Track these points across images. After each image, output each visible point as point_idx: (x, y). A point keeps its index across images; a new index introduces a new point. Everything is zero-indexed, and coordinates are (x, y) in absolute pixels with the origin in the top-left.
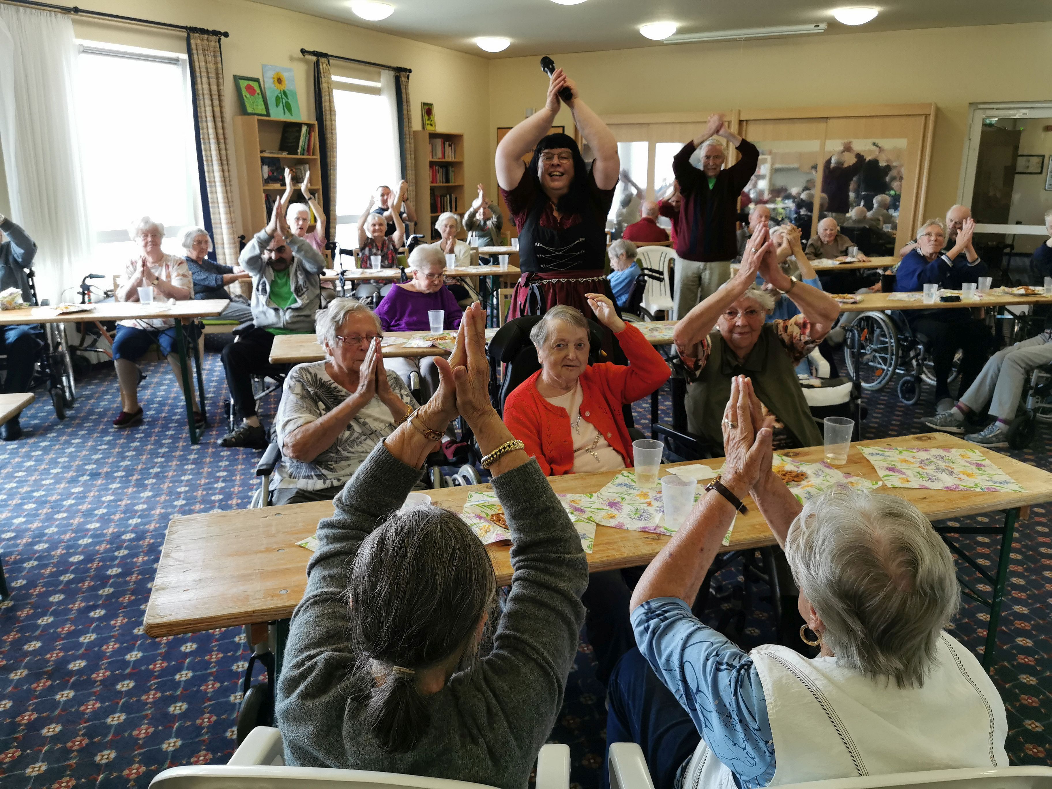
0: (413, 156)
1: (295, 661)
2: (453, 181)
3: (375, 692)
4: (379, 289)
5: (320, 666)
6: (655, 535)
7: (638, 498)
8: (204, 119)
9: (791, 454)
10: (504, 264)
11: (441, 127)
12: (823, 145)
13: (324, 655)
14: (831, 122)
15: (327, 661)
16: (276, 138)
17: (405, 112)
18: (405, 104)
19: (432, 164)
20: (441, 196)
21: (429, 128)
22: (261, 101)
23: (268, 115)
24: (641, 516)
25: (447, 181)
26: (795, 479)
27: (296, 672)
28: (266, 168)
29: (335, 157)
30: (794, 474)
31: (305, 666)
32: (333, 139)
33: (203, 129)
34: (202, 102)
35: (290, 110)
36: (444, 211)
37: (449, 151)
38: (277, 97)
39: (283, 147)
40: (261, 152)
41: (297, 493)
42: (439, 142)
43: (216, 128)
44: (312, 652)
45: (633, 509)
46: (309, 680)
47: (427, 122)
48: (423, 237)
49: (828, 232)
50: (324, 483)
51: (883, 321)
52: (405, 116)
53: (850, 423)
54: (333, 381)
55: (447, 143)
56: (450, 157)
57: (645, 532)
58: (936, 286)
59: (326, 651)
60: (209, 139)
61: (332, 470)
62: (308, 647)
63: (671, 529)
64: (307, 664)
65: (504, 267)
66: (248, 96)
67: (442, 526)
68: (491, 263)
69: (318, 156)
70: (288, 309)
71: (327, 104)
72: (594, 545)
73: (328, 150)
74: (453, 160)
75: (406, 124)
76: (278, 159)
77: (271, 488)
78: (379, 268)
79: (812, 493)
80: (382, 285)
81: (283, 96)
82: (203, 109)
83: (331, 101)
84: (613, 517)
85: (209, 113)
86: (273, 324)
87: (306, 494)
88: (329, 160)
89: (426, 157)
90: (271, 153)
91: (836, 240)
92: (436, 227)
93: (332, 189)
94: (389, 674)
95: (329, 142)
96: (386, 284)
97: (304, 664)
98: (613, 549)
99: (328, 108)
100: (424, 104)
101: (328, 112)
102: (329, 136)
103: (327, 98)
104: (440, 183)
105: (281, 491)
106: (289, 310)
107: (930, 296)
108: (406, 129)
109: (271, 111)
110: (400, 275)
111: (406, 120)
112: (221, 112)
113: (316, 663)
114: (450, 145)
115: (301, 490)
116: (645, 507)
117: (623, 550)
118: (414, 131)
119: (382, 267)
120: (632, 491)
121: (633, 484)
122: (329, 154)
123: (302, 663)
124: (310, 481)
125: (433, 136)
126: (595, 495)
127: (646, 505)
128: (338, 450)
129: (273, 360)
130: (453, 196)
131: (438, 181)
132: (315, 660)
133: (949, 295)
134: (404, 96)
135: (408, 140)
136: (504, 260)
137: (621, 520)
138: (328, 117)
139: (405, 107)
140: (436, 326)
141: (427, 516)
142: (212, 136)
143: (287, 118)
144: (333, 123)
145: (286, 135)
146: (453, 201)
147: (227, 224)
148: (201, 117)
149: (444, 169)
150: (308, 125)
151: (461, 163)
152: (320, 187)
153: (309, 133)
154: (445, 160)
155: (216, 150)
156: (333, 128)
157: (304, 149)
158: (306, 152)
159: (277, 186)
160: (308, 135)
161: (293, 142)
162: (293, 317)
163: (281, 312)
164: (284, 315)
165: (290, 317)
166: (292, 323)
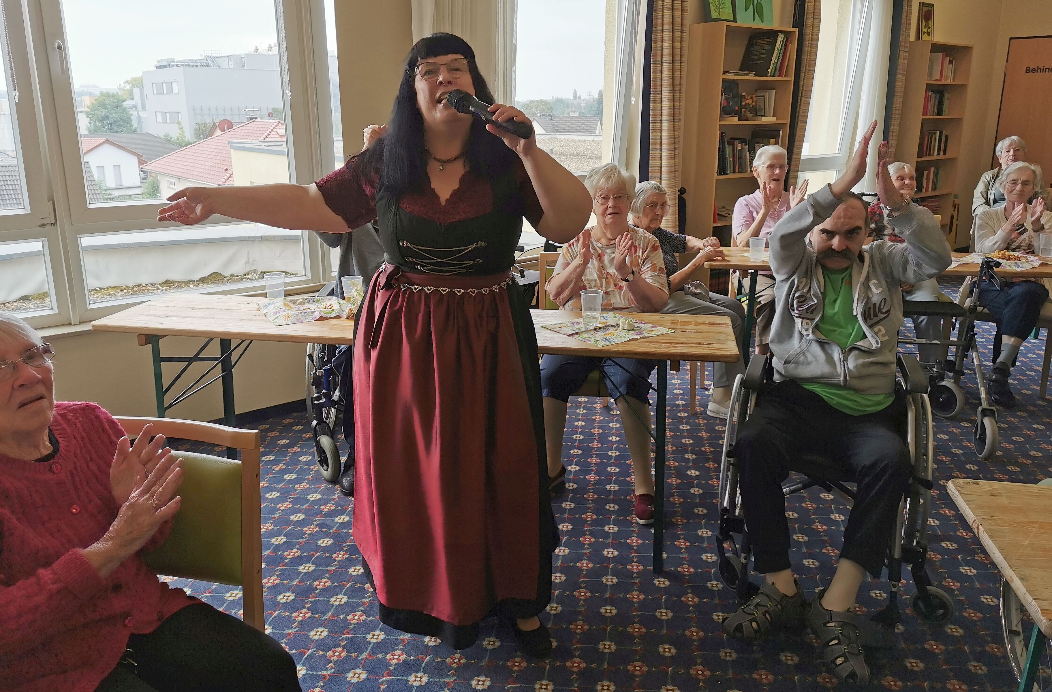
2: (947, 112)
16: (739, 53)
17: (904, 15)
18: (905, 3)
19: (929, 87)
20: (929, 134)
21: (925, 37)
22: (728, 2)
23: (735, 20)
25: (940, 112)
34: (660, 4)
35: (761, 13)
42: (937, 56)
43: (673, 40)
52: (903, 21)
55: (947, 58)
56: (948, 79)
60: (662, 56)
69: (791, 78)
70: (853, 349)
71: (812, 4)
73: (803, 69)
74: (954, 82)
75: (902, 32)
76: (736, 83)
83: (816, 0)
86: (822, 377)
89: (922, 79)
90: (732, 74)
95: (805, 57)
100: (924, 4)
101: (810, 16)
102: (807, 48)
104: (932, 115)
106: (855, 353)
108: (902, 39)
109: (738, 17)
111: (903, 26)
112: (682, 19)
118: (907, 43)
122: (802, 74)
125: (936, 48)
130: (944, 134)
135: (902, 54)
138: (810, 22)
139: (905, 8)
142: (666, 52)
143: (758, 25)
144: (815, 30)
145: (752, 49)
146: (943, 140)
147: (669, 172)
148: (656, 24)
149: (938, 95)
150: (786, 33)
151: (963, 87)
152: (788, 121)
153: (786, 46)
154: (943, 82)
155: (669, 71)
156: (814, 37)
157: (776, 68)
158: (777, 74)
159: (735, 120)
160: (783, 48)
161: (762, 59)
162: (864, 365)
163: (836, 354)
164: (845, 360)
165: (856, 367)
166: (860, 377)
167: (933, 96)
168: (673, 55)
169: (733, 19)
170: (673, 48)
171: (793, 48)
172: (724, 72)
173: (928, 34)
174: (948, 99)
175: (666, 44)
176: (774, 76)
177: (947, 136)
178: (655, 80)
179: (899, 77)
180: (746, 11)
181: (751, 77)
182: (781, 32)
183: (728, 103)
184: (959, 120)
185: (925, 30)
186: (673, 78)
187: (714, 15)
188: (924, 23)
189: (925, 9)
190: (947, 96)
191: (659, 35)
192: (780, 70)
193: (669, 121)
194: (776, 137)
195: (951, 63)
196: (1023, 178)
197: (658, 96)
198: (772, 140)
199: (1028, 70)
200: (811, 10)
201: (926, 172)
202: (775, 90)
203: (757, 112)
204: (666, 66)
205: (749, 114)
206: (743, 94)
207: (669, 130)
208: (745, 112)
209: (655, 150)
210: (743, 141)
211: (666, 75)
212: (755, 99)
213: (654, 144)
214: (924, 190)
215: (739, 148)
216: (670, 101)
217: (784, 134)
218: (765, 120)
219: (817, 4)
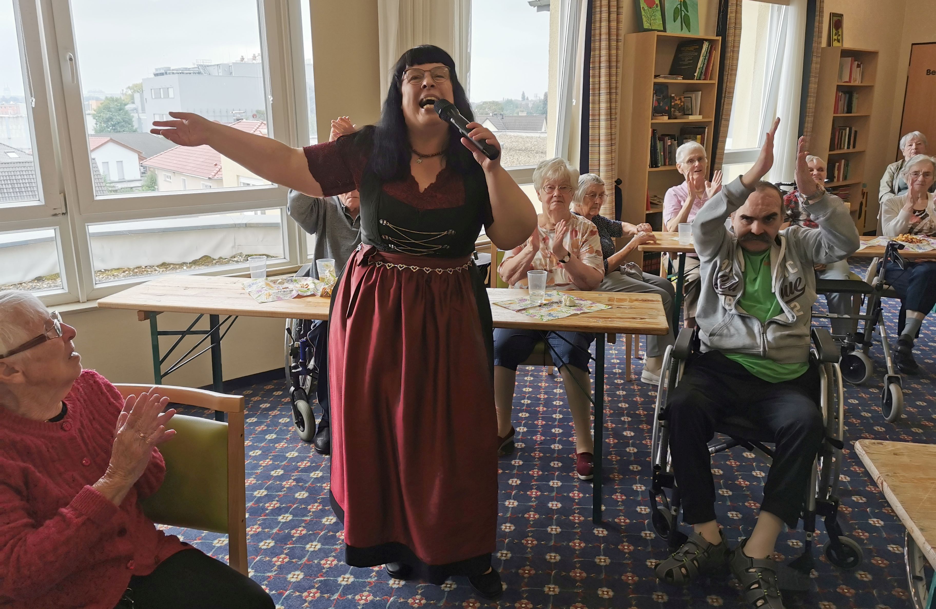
2: (855, 110)
8: (597, 38)
11: (848, 44)
17: (816, 24)
18: (817, 13)
19: (839, 88)
20: (839, 130)
21: (835, 44)
22: (659, 14)
23: (665, 30)
25: (849, 111)
29: (733, 82)
32: (735, 59)
33: (595, 50)
34: (598, 16)
35: (688, 26)
38: (677, 8)
42: (847, 60)
43: (609, 48)
52: (816, 29)
55: (855, 62)
56: (856, 80)
60: (600, 62)
66: (646, 8)
69: (715, 81)
70: (771, 322)
71: (734, 15)
73: (726, 73)
74: (860, 84)
75: (815, 39)
76: (667, 86)
81: (683, 9)
82: (598, 25)
83: (737, 11)
85: (604, 30)
86: (744, 348)
88: (727, 86)
89: (833, 81)
90: (663, 78)
93: (725, 122)
95: (728, 62)
100: (834, 15)
101: (732, 25)
102: (728, 55)
104: (842, 113)
106: (773, 326)
108: (815, 45)
109: (668, 27)
111: (815, 34)
112: (617, 29)
118: (820, 48)
122: (726, 78)
125: (845, 53)
131: (841, 111)
134: (818, 4)
135: (813, 59)
138: (732, 31)
139: (816, 18)
142: (603, 59)
143: (685, 34)
144: (737, 38)
145: (680, 55)
146: (853, 135)
147: (607, 165)
148: (595, 35)
149: (848, 95)
150: (710, 41)
151: (870, 88)
152: (713, 119)
153: (710, 53)
154: (852, 84)
155: (606, 75)
156: (736, 44)
157: (701, 72)
158: (703, 77)
159: (665, 119)
160: (708, 55)
161: (689, 64)
162: (782, 337)
163: (756, 327)
164: (764, 333)
165: (774, 339)
166: (779, 348)
167: (843, 96)
168: (609, 61)
169: (662, 29)
170: (610, 55)
171: (717, 55)
172: (656, 76)
173: (839, 41)
174: (857, 98)
175: (604, 52)
176: (700, 79)
177: (856, 132)
178: (594, 84)
179: (812, 79)
180: (675, 21)
181: (680, 80)
182: (706, 40)
183: (659, 103)
184: (866, 118)
185: (835, 37)
186: (610, 81)
187: (646, 25)
188: (834, 31)
189: (835, 18)
190: (855, 96)
191: (597, 44)
192: (705, 74)
193: (607, 120)
194: (702, 133)
195: (859, 66)
196: (924, 170)
197: (597, 98)
198: (699, 137)
199: (929, 72)
200: (733, 21)
201: (837, 164)
202: (700, 92)
203: (686, 111)
204: (603, 71)
205: (677, 113)
206: (673, 95)
207: (607, 128)
208: (674, 111)
209: (593, 146)
210: (672, 137)
211: (603, 79)
212: (683, 99)
213: (593, 140)
214: (836, 180)
215: (669, 144)
216: (607, 102)
217: (709, 132)
218: (692, 118)
219: (738, 15)
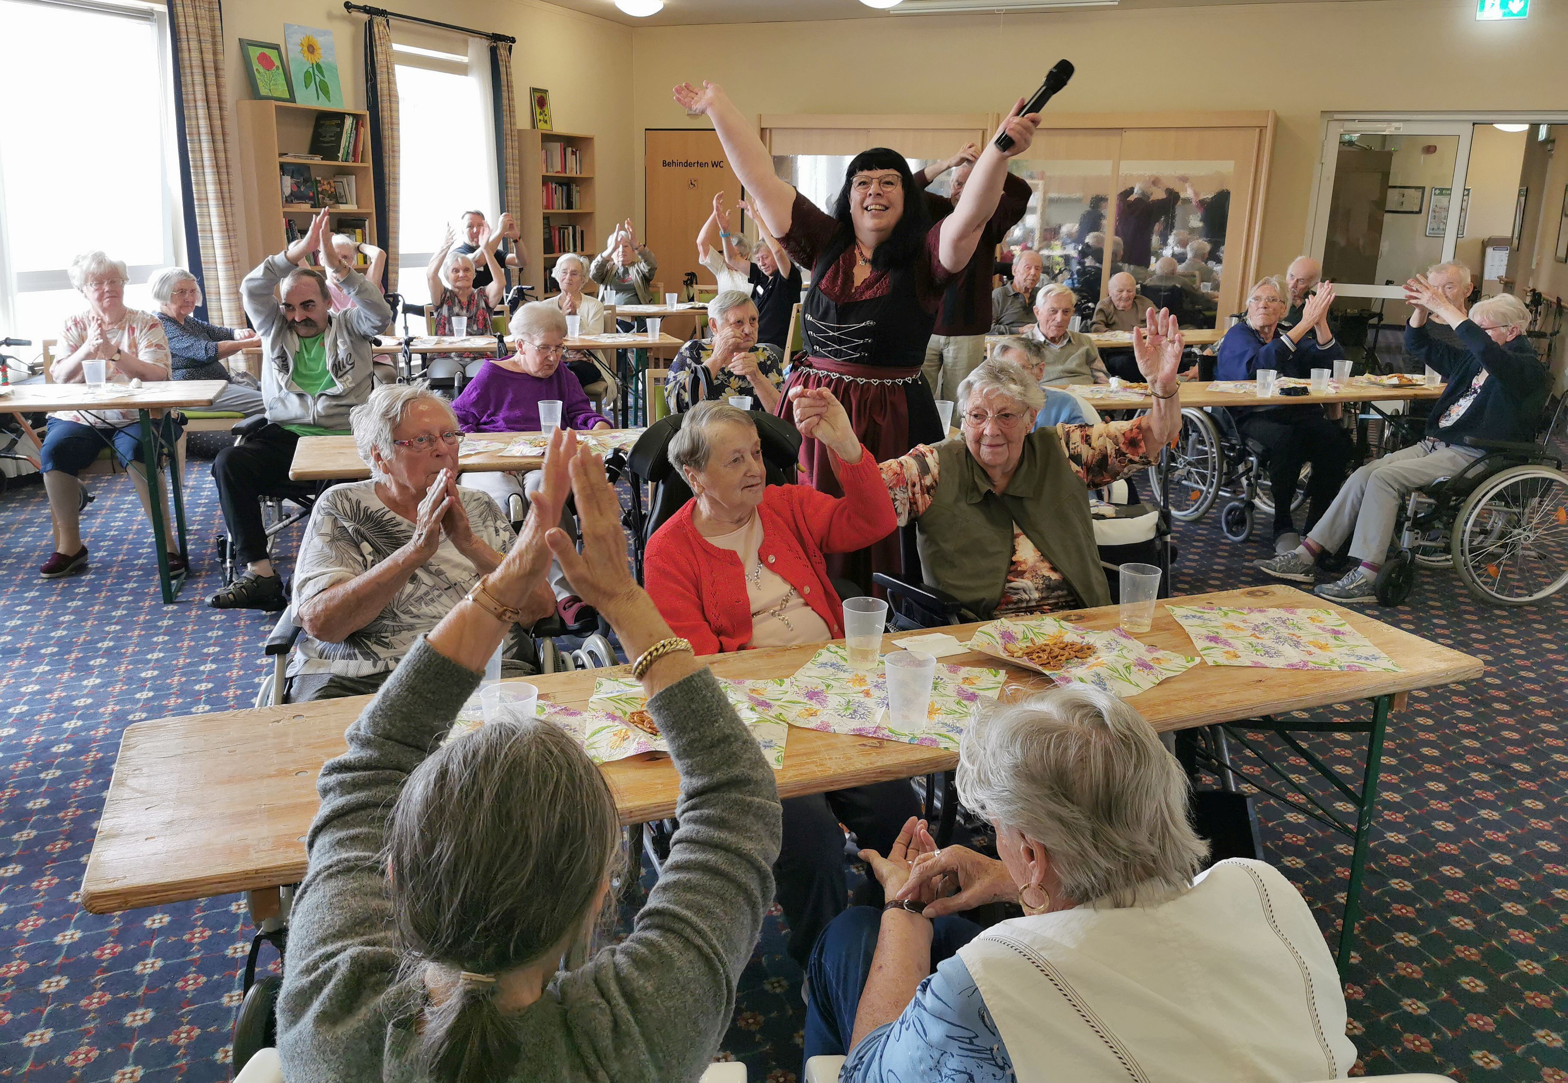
0: (517, 168)
1: (303, 964)
2: (578, 206)
3: (432, 1013)
4: (464, 367)
5: (343, 969)
6: (875, 741)
7: (850, 684)
8: (192, 104)
9: (1073, 618)
10: (654, 331)
11: (560, 127)
12: (1116, 168)
13: (350, 952)
14: (1126, 135)
15: (355, 960)
16: (306, 134)
17: (505, 102)
18: (504, 88)
19: (546, 180)
20: (560, 229)
21: (541, 126)
22: (281, 79)
23: (292, 99)
24: (855, 711)
25: (570, 205)
26: (1078, 654)
27: (305, 981)
28: (288, 180)
29: (396, 166)
30: (1077, 647)
31: (319, 971)
32: (395, 138)
33: (190, 119)
34: (189, 79)
35: (326, 93)
36: (565, 252)
37: (571, 160)
38: (307, 73)
39: (315, 149)
40: (281, 155)
41: (331, 680)
42: (557, 147)
43: (210, 117)
44: (330, 948)
45: (843, 701)
46: (327, 991)
47: (539, 117)
48: (532, 289)
49: (1124, 294)
50: (375, 666)
51: (1202, 421)
52: (505, 108)
53: (1156, 572)
54: (387, 509)
55: (569, 150)
56: (573, 171)
57: (860, 735)
58: (1273, 372)
59: (353, 945)
60: (199, 134)
61: (387, 645)
62: (323, 941)
63: (898, 731)
64: (323, 968)
65: (654, 336)
66: (261, 69)
67: (537, 748)
68: (635, 330)
69: (369, 164)
70: (321, 395)
71: (385, 85)
72: (786, 757)
73: (386, 155)
74: (579, 175)
75: (506, 119)
76: (307, 167)
77: (289, 674)
78: (464, 337)
79: (1103, 675)
80: (468, 360)
81: (316, 72)
82: (190, 89)
83: (391, 81)
84: (814, 714)
85: (200, 95)
86: (296, 418)
87: (345, 682)
88: (386, 170)
89: (537, 170)
90: (295, 157)
91: (1134, 304)
92: (553, 275)
93: (391, 214)
94: (454, 984)
95: (387, 142)
96: (475, 359)
97: (318, 968)
98: (813, 762)
99: (386, 92)
100: (535, 90)
101: (386, 98)
102: (387, 133)
103: (385, 76)
104: (559, 208)
105: (304, 677)
106: (323, 397)
107: (1265, 386)
108: (507, 127)
109: (297, 95)
110: (496, 346)
111: (506, 113)
112: (219, 95)
113: (336, 965)
114: (573, 153)
115: (337, 677)
116: (861, 698)
117: (829, 763)
118: (519, 131)
119: (469, 334)
120: (841, 675)
121: (844, 663)
122: (386, 161)
123: (315, 967)
124: (353, 663)
125: (548, 138)
126: (787, 681)
127: (862, 695)
128: (396, 615)
129: (295, 474)
130: (578, 228)
131: (556, 206)
132: (335, 960)
133: (1292, 385)
134: (503, 77)
135: (509, 143)
136: (654, 325)
137: (825, 719)
138: (386, 105)
139: (505, 94)
140: (549, 424)
141: (514, 733)
142: (203, 130)
143: (324, 106)
144: (394, 114)
145: (320, 131)
146: (578, 235)
147: (227, 263)
148: (187, 101)
149: (565, 188)
150: (356, 116)
151: (590, 180)
152: (373, 210)
153: (357, 129)
154: (568, 175)
155: (210, 151)
157: (348, 153)
158: (350, 157)
159: (304, 207)
160: (354, 132)
161: (331, 142)
162: (329, 407)
163: (310, 400)
164: (315, 404)
165: (324, 408)
166: (328, 416)
167: (556, 188)
168: (212, 134)
169: (288, 98)
170: (212, 126)
171: (366, 132)
173: (546, 122)
174: (578, 192)
175: (203, 123)
176: (346, 161)
177: (582, 232)
178: (195, 160)
179: (510, 167)
180: (306, 89)
181: (317, 160)
182: (350, 114)
183: (298, 188)
184: (590, 215)
185: (541, 117)
186: (216, 159)
187: (263, 91)
188: (538, 110)
189: (538, 95)
190: (574, 188)
191: (192, 111)
192: (354, 155)
193: (218, 206)
194: (362, 226)
197: (201, 178)
199: (665, 164)
202: (352, 177)
203: (336, 199)
204: (205, 146)
205: (326, 201)
206: (317, 179)
207: (219, 216)
208: (321, 198)
209: (204, 238)
211: (206, 155)
212: (332, 184)
216: (215, 184)
217: (371, 225)
218: (343, 208)
219: (392, 86)
